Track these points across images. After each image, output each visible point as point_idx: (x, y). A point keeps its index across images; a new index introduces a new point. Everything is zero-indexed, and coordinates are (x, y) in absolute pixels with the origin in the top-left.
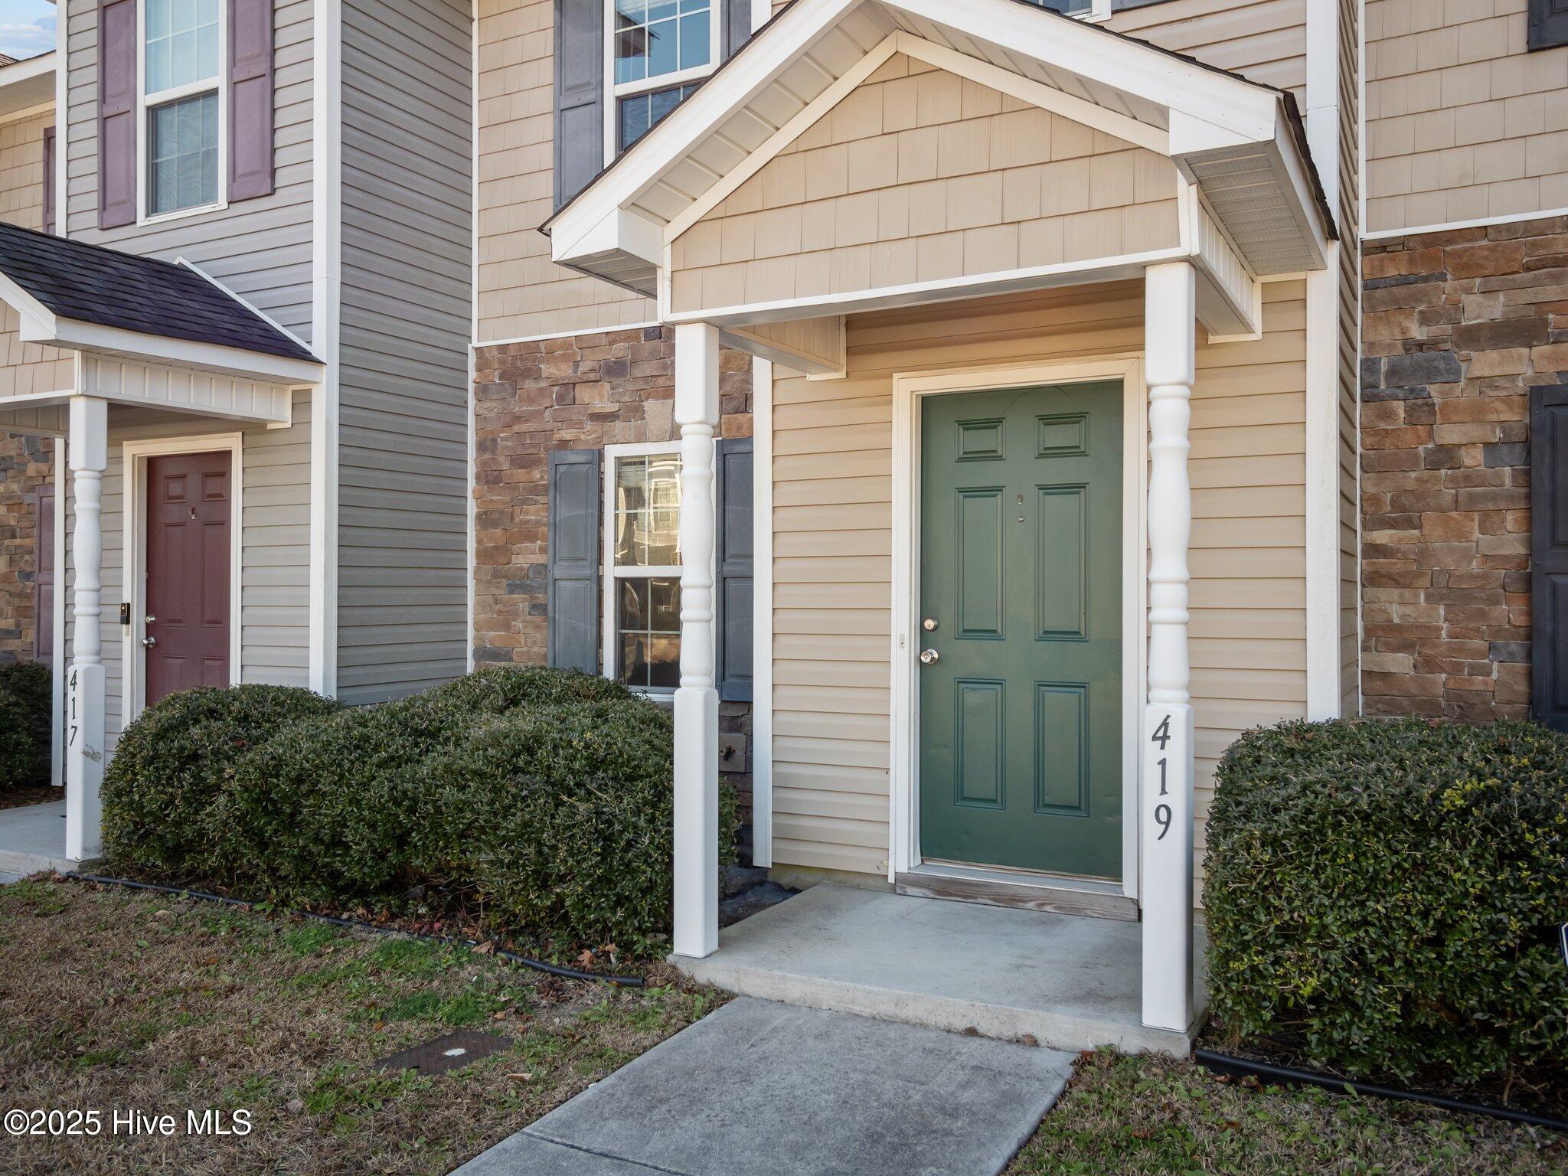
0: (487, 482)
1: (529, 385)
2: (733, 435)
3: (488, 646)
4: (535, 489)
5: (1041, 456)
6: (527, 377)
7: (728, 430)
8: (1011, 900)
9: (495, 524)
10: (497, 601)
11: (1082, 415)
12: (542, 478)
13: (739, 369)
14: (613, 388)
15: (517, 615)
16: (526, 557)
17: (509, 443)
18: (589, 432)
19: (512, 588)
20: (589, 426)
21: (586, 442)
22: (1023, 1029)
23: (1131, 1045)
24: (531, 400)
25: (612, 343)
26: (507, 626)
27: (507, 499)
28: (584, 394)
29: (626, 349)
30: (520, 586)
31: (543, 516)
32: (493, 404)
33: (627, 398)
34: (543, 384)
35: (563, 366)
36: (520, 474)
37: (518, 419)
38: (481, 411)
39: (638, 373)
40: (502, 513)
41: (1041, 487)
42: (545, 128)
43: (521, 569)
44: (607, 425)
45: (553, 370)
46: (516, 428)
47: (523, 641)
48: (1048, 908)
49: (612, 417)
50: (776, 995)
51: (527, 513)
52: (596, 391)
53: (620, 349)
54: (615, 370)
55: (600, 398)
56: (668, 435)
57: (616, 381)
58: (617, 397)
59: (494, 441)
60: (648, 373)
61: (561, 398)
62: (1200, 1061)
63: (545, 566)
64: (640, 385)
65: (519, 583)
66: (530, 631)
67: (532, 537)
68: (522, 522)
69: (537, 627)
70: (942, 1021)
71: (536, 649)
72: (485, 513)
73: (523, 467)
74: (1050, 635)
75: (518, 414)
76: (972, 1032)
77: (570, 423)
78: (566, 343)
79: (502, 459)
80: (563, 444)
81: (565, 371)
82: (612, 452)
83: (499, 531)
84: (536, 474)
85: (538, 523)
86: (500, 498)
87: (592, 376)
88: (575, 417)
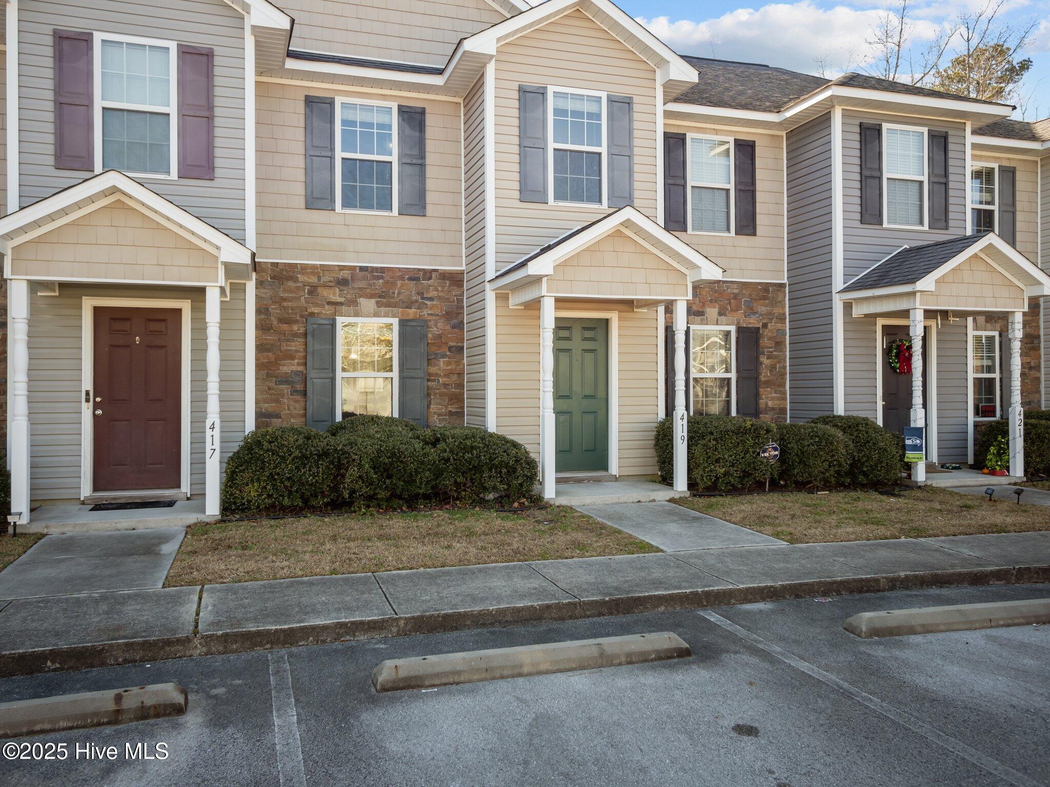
0: (263, 329)
1: (291, 284)
2: (405, 318)
3: (264, 411)
4: (295, 335)
5: (583, 340)
6: (290, 280)
7: (402, 315)
8: (579, 481)
9: (268, 350)
10: (269, 389)
11: (595, 328)
12: (298, 330)
13: (408, 290)
14: (340, 291)
15: (283, 396)
16: (290, 367)
17: (278, 311)
18: (328, 310)
19: (281, 383)
20: (327, 307)
21: (325, 314)
22: (652, 498)
23: (677, 496)
24: (291, 291)
25: (340, 270)
26: (277, 401)
27: (277, 338)
28: (324, 293)
29: (349, 274)
30: (285, 382)
31: (301, 348)
32: (267, 291)
33: (349, 296)
34: (299, 285)
35: (312, 277)
36: (285, 327)
37: (285, 300)
38: (259, 294)
39: (356, 286)
40: (272, 345)
41: (583, 350)
42: (300, 162)
43: (286, 373)
44: (338, 308)
45: (306, 279)
46: (285, 304)
47: (287, 408)
48: (591, 482)
49: (341, 304)
50: (583, 503)
51: (290, 346)
52: (331, 291)
53: (346, 274)
54: (342, 283)
55: (335, 295)
56: (372, 315)
57: (342, 288)
58: (344, 295)
59: (267, 309)
60: (361, 286)
61: (310, 293)
62: (695, 495)
63: (302, 372)
64: (357, 291)
65: (285, 380)
66: (291, 403)
67: (292, 358)
68: (286, 350)
69: (296, 401)
70: (631, 500)
71: (296, 412)
72: (261, 345)
73: (286, 323)
74: (586, 397)
75: (285, 297)
76: (639, 502)
77: (316, 305)
78: (314, 267)
79: (273, 318)
80: (312, 314)
81: (313, 280)
82: (340, 320)
83: (270, 354)
84: (295, 327)
85: (297, 351)
86: (271, 338)
87: (331, 284)
88: (319, 302)
